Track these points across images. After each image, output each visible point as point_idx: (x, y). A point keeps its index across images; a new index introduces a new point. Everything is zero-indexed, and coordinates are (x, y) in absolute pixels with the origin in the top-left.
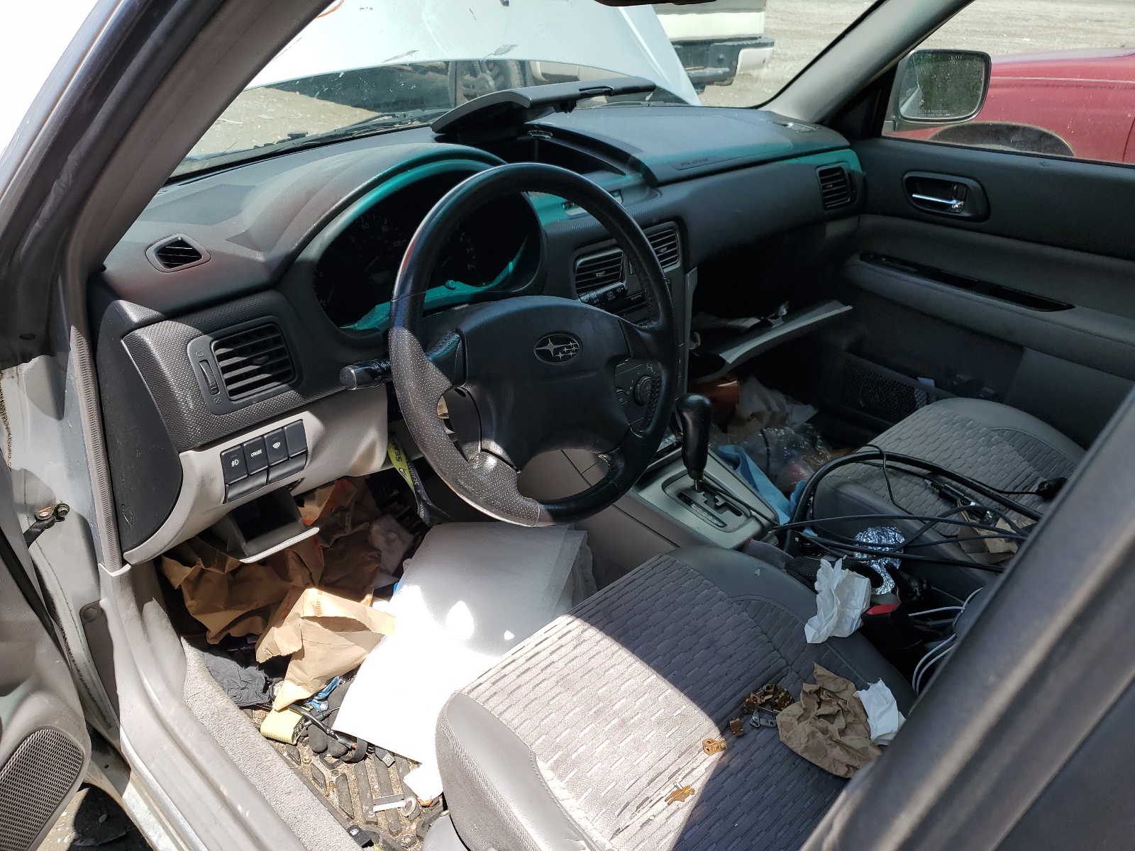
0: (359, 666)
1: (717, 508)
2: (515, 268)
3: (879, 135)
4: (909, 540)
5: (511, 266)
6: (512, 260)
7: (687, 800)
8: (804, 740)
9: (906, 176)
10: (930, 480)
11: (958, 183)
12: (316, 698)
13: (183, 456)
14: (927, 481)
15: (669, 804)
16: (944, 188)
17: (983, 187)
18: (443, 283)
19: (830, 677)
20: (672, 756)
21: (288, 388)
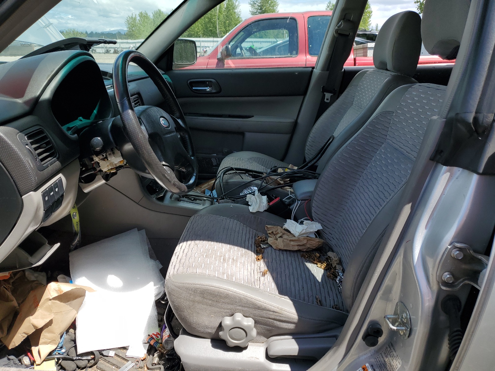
0: (75, 320)
1: (193, 201)
2: (98, 112)
3: (172, 69)
4: (259, 187)
5: (95, 112)
6: (94, 110)
7: (268, 273)
8: (282, 244)
9: (189, 82)
10: (247, 173)
11: (208, 81)
12: (58, 347)
13: (25, 197)
14: (247, 174)
15: (264, 277)
16: (204, 84)
17: (216, 81)
18: (77, 119)
19: (272, 227)
20: (253, 264)
21: (57, 160)
